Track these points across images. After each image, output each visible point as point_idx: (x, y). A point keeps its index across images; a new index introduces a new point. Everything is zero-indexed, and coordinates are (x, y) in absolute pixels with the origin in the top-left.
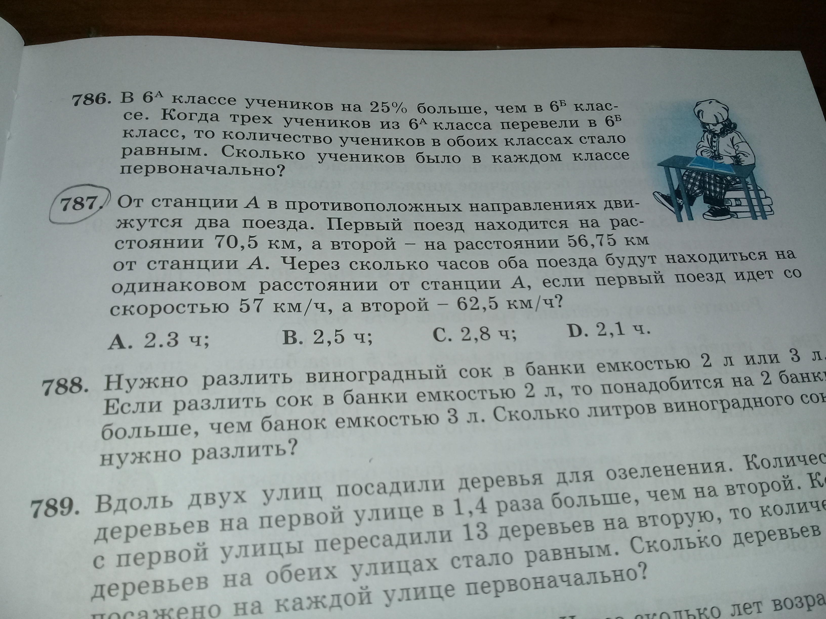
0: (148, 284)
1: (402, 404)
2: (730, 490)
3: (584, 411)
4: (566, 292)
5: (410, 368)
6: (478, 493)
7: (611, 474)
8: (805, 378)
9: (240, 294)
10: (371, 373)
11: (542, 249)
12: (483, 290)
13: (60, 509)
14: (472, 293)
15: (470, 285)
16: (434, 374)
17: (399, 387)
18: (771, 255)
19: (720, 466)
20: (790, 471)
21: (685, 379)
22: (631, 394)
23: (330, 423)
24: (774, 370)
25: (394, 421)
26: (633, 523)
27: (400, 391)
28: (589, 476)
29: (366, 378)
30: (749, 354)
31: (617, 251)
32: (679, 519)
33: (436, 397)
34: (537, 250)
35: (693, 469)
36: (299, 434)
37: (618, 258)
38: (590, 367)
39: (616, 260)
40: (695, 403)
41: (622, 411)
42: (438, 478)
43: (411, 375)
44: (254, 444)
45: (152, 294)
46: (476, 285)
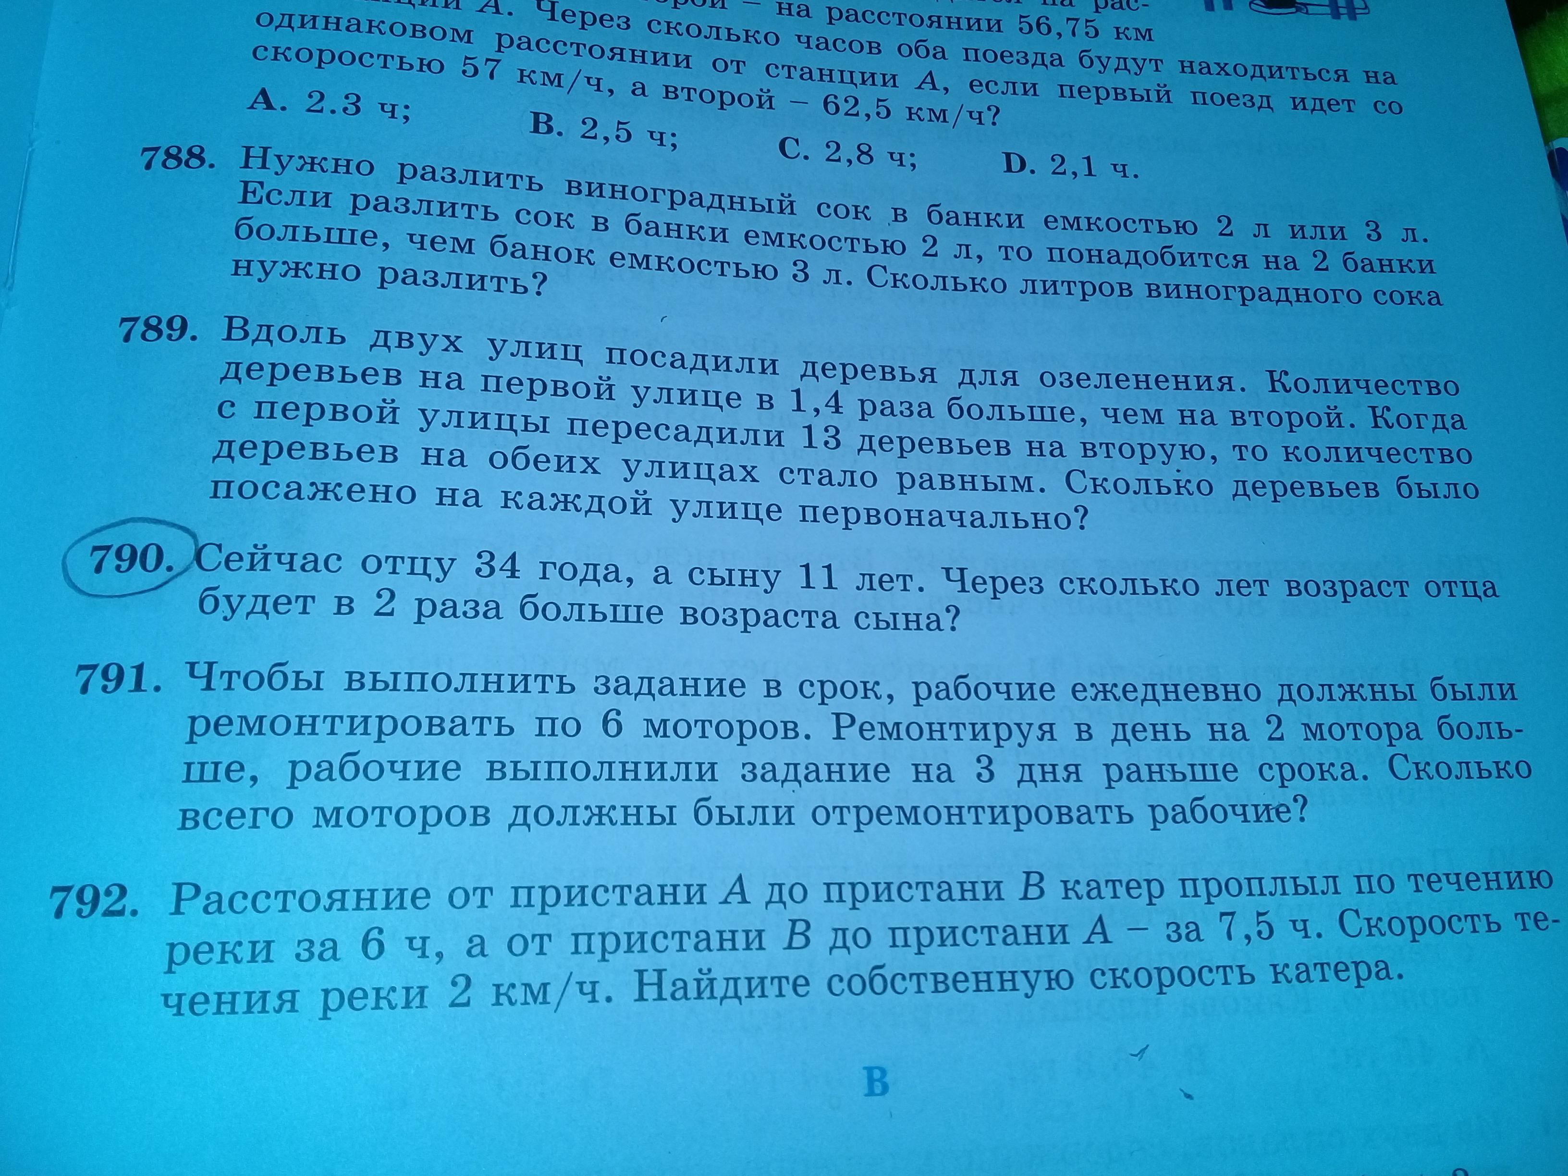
0: (314, 18)
1: (719, 244)
2: (1238, 418)
3: (1015, 284)
4: (1008, 103)
5: (737, 193)
6: (829, 385)
7: (1048, 379)
8: (1385, 266)
9: (464, 48)
10: (672, 192)
11: (974, 33)
12: (868, 87)
13: (166, 331)
14: (850, 90)
15: (847, 77)
16: (776, 206)
17: (717, 219)
18: (1356, 76)
19: (1226, 383)
20: (1341, 401)
21: (1187, 250)
22: (1095, 266)
23: (601, 257)
24: (1335, 250)
25: (705, 267)
26: (1073, 451)
27: (719, 225)
28: (1010, 378)
29: (665, 199)
30: (1298, 223)
31: (1100, 47)
32: (1148, 451)
33: (776, 240)
34: (964, 32)
35: (1181, 383)
36: (550, 268)
37: (1099, 58)
38: (1033, 220)
39: (1096, 60)
40: (1198, 287)
41: (1077, 290)
42: (768, 357)
43: (737, 203)
44: (477, 272)
45: (320, 32)
46: (858, 79)
